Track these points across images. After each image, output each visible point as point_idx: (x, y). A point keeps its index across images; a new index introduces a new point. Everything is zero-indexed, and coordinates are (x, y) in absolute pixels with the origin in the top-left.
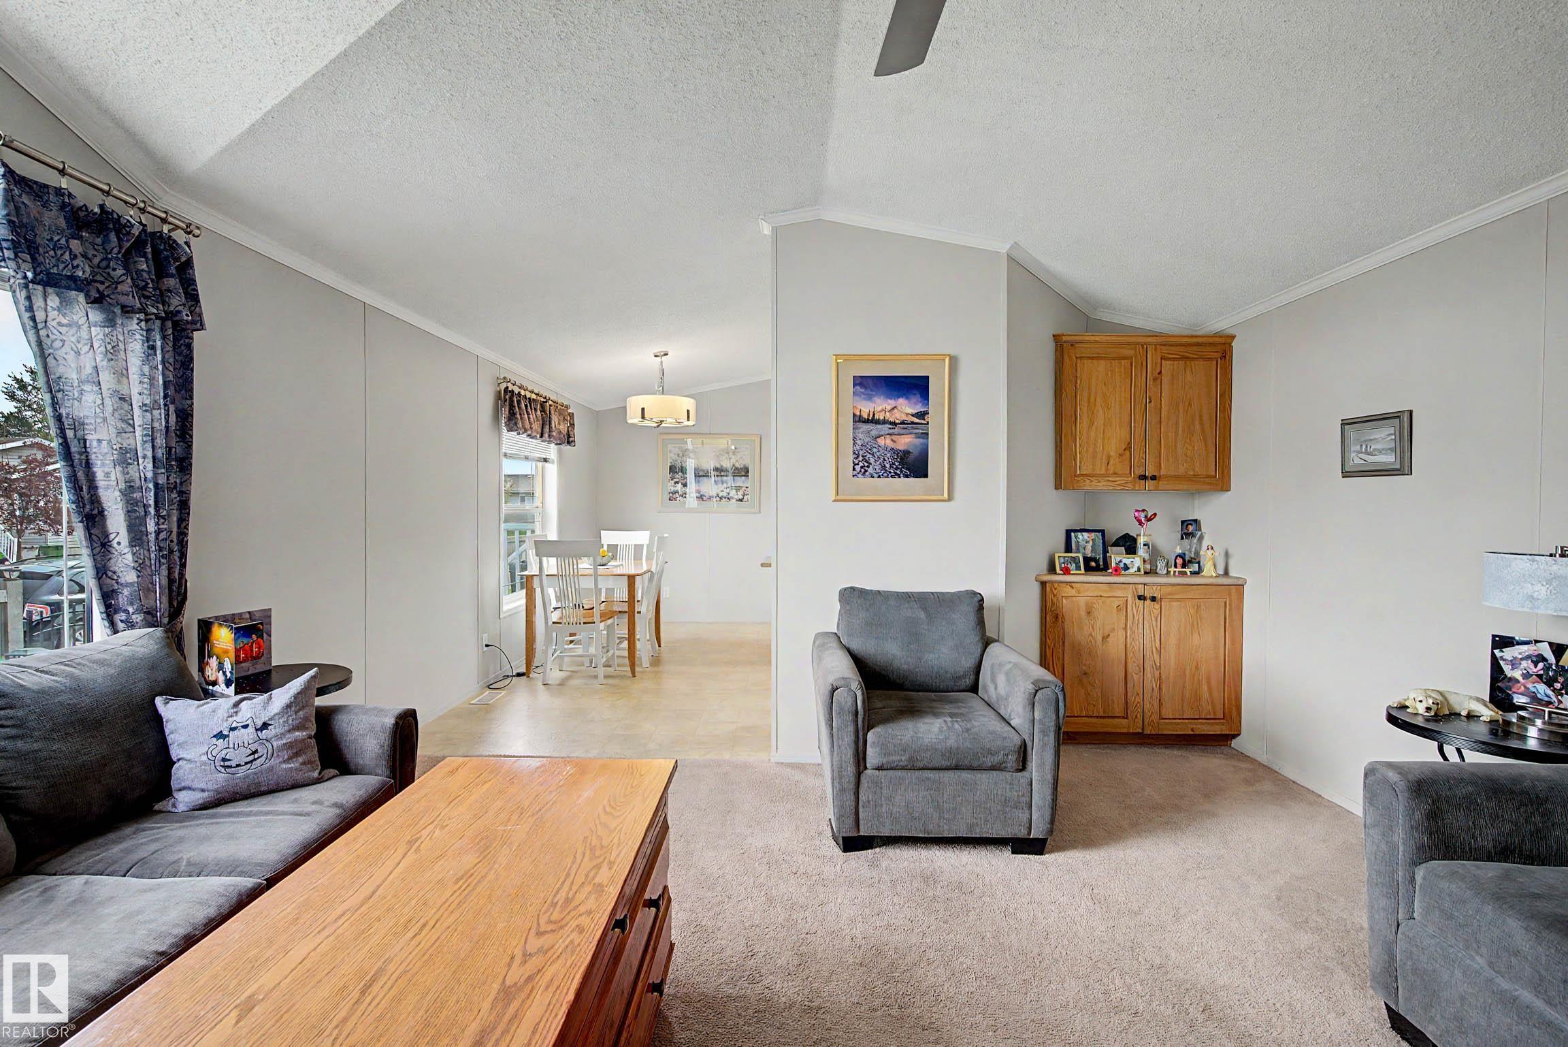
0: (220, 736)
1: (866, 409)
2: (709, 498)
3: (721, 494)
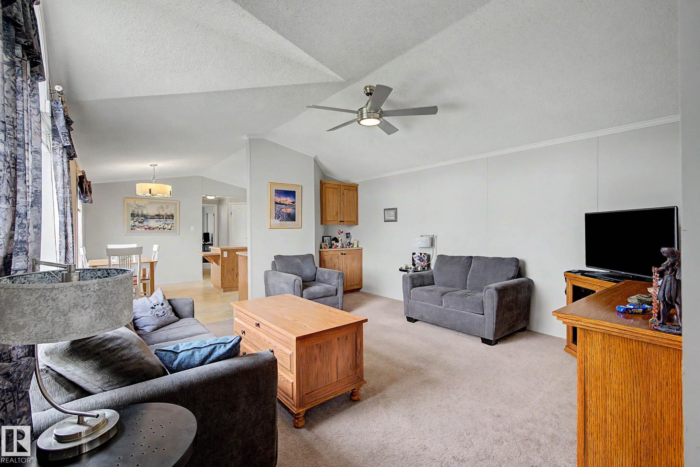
0: (152, 308)
1: (278, 200)
2: (154, 228)
3: (159, 227)
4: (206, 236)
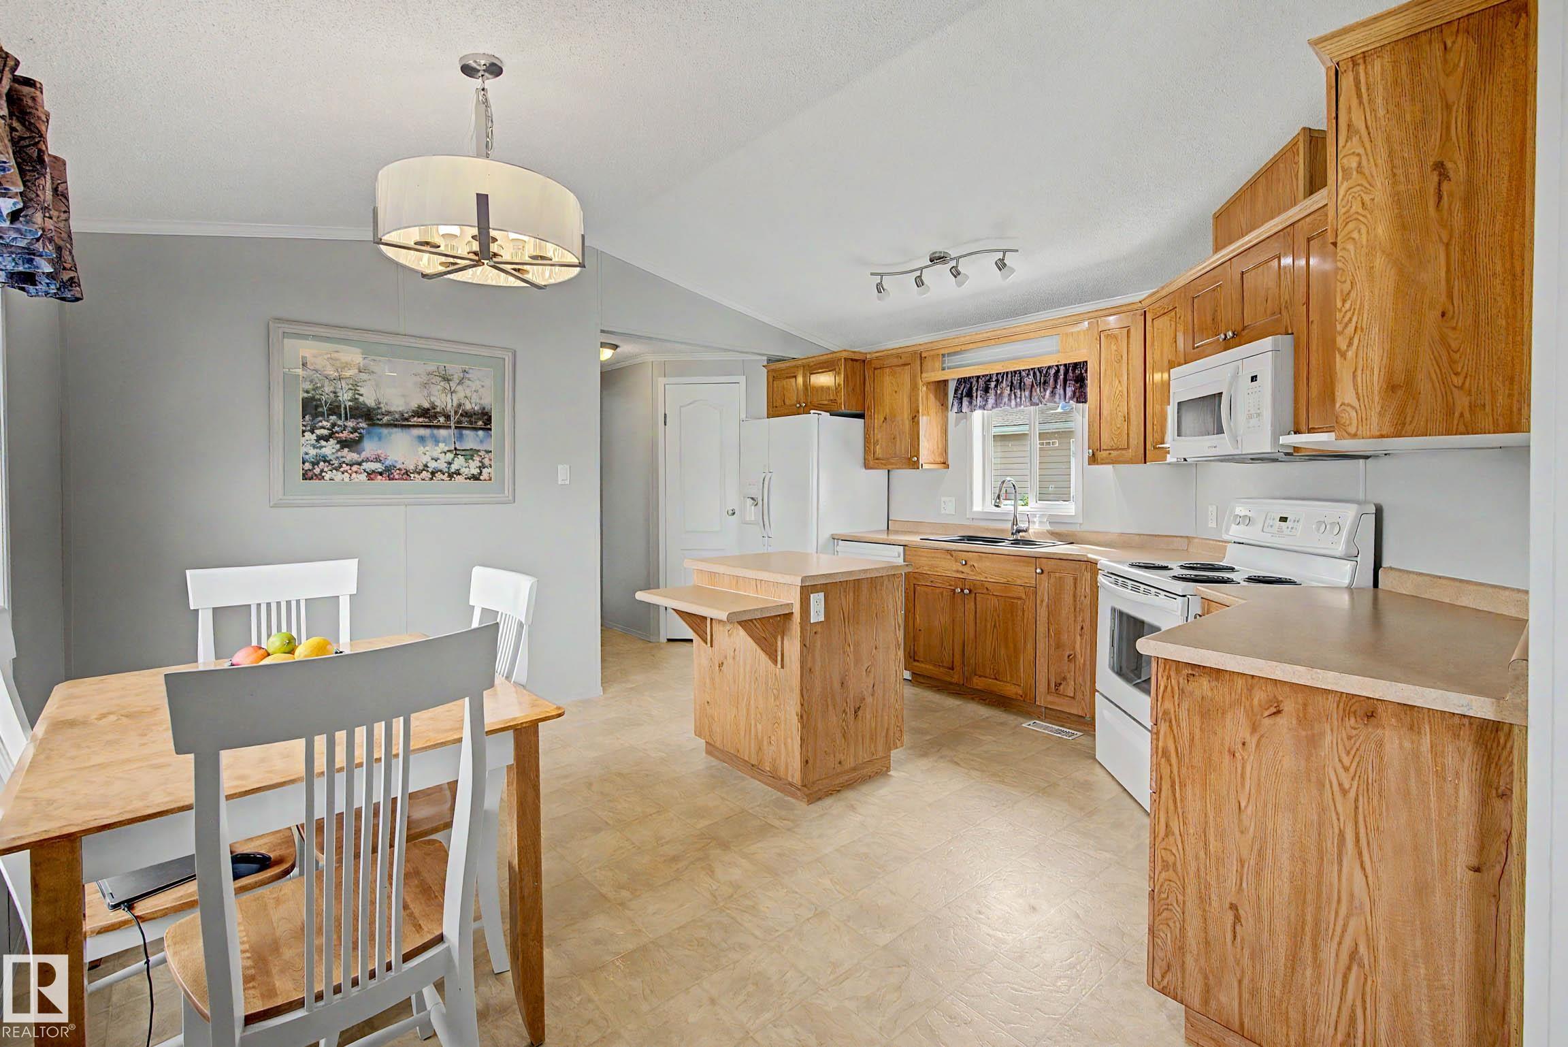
2: (406, 472)
3: (432, 465)
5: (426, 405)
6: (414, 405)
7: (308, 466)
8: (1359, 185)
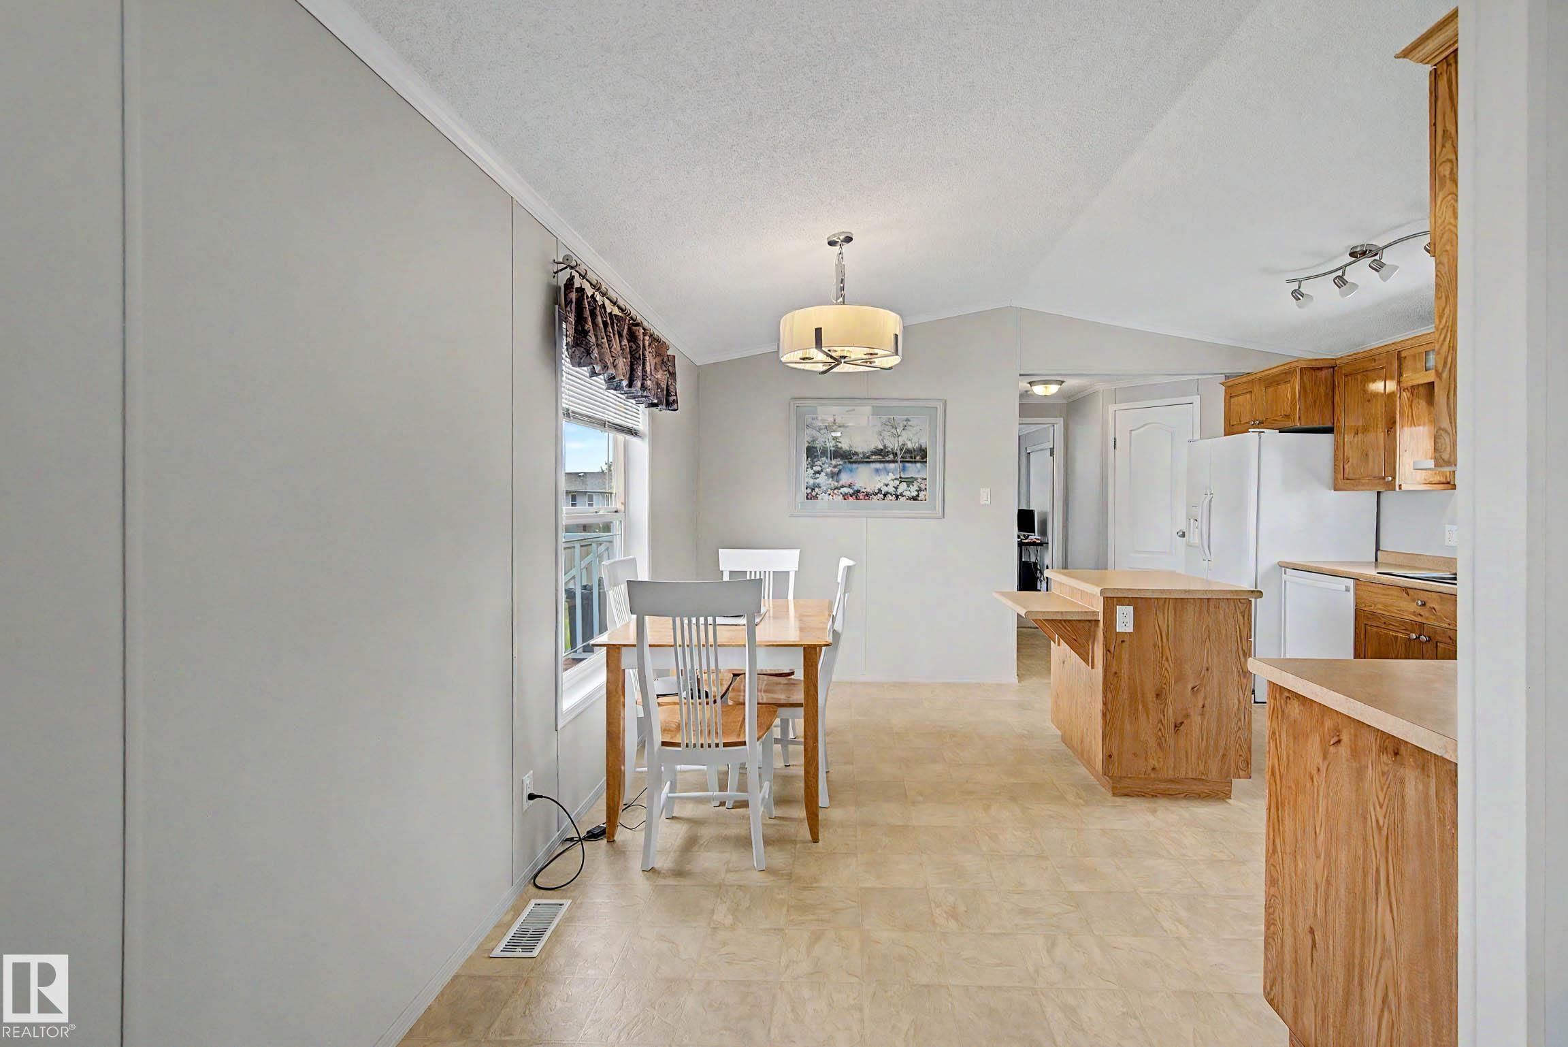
2: (867, 495)
3: (884, 489)
4: (1026, 520)
5: (881, 447)
6: (872, 447)
7: (809, 491)
8: (1450, 194)
